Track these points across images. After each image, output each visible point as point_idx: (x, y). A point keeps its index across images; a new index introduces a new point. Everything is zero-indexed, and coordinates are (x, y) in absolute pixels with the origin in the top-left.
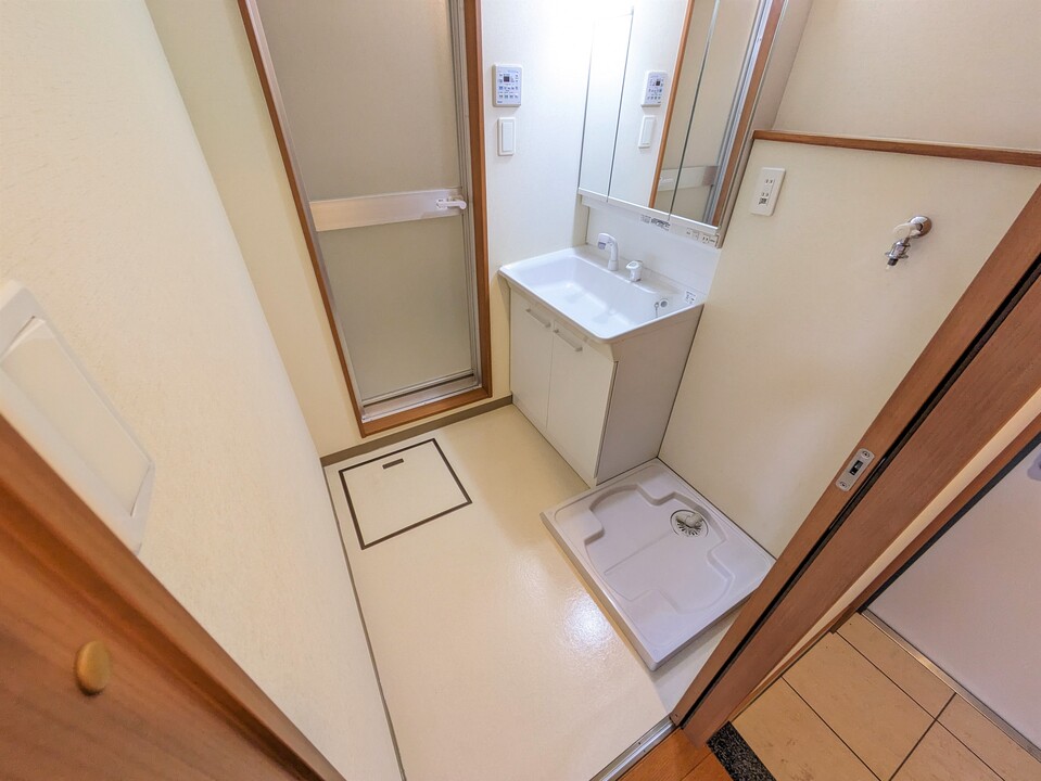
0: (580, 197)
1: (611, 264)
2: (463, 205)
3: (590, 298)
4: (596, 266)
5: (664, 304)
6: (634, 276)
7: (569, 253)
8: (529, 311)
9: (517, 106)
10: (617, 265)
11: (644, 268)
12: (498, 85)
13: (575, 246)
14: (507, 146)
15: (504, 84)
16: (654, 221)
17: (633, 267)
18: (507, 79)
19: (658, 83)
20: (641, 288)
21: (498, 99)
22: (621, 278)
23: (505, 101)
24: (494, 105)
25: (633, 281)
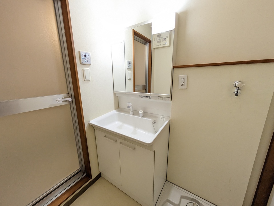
0: (115, 94)
1: (131, 113)
2: (70, 100)
3: (126, 126)
4: (126, 114)
5: (155, 122)
6: (141, 115)
7: (114, 112)
8: (105, 136)
9: (90, 65)
10: (133, 113)
11: (144, 112)
12: (82, 57)
13: (115, 109)
14: (87, 77)
15: (84, 57)
16: (145, 97)
17: (141, 112)
18: (85, 56)
19: (130, 63)
20: (146, 119)
21: (82, 62)
22: (137, 117)
23: (85, 63)
24: (81, 63)
25: (141, 117)
